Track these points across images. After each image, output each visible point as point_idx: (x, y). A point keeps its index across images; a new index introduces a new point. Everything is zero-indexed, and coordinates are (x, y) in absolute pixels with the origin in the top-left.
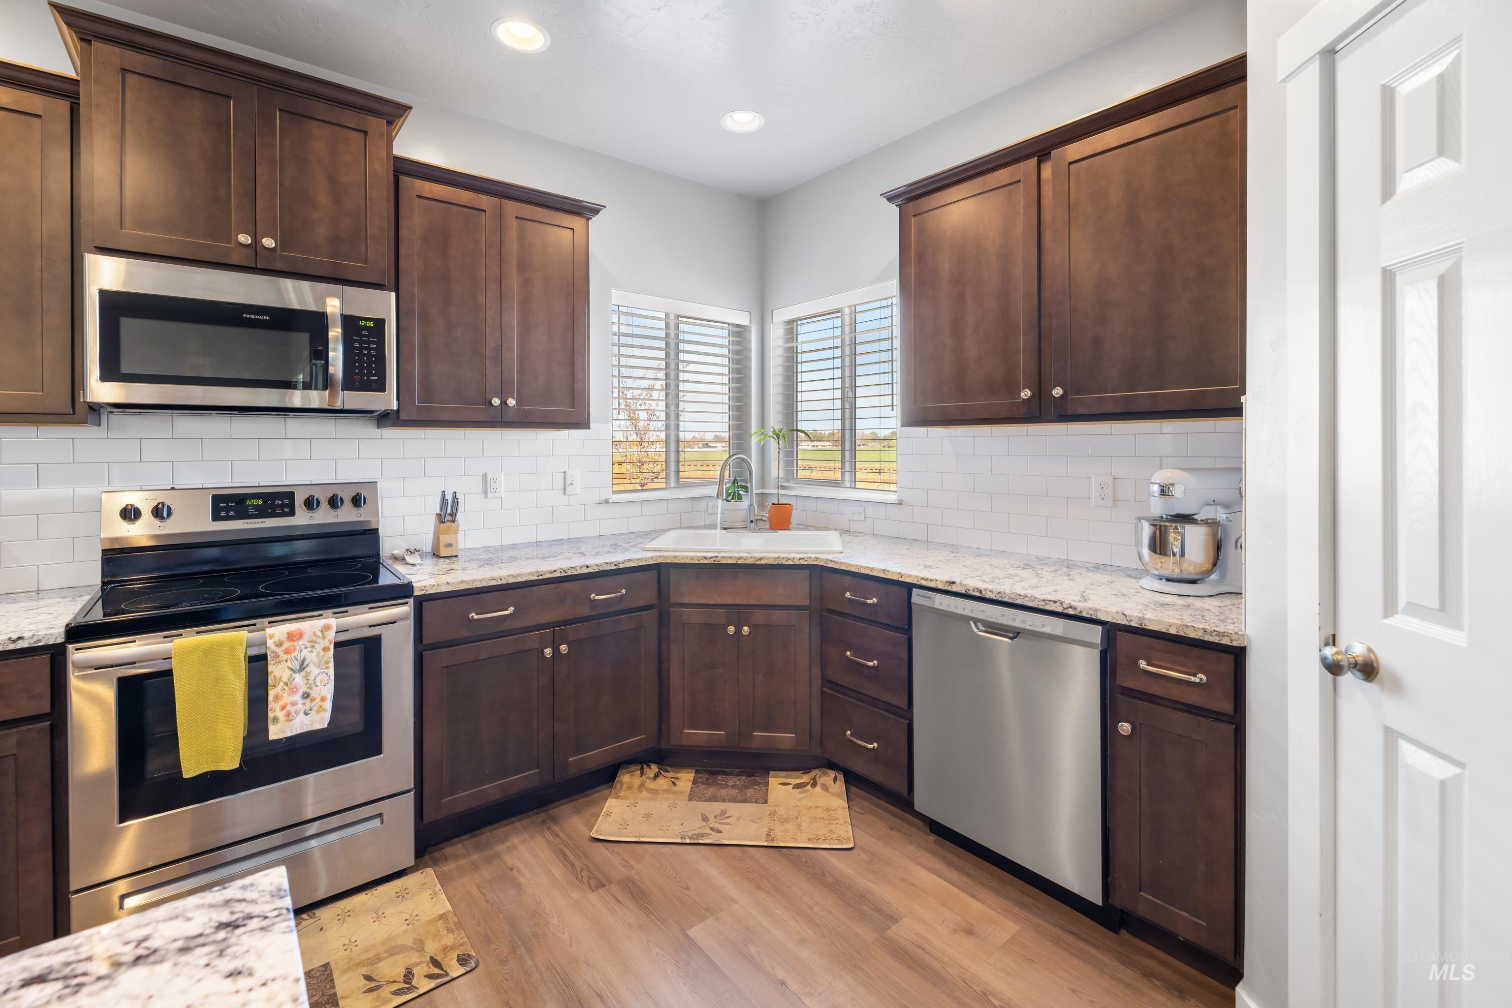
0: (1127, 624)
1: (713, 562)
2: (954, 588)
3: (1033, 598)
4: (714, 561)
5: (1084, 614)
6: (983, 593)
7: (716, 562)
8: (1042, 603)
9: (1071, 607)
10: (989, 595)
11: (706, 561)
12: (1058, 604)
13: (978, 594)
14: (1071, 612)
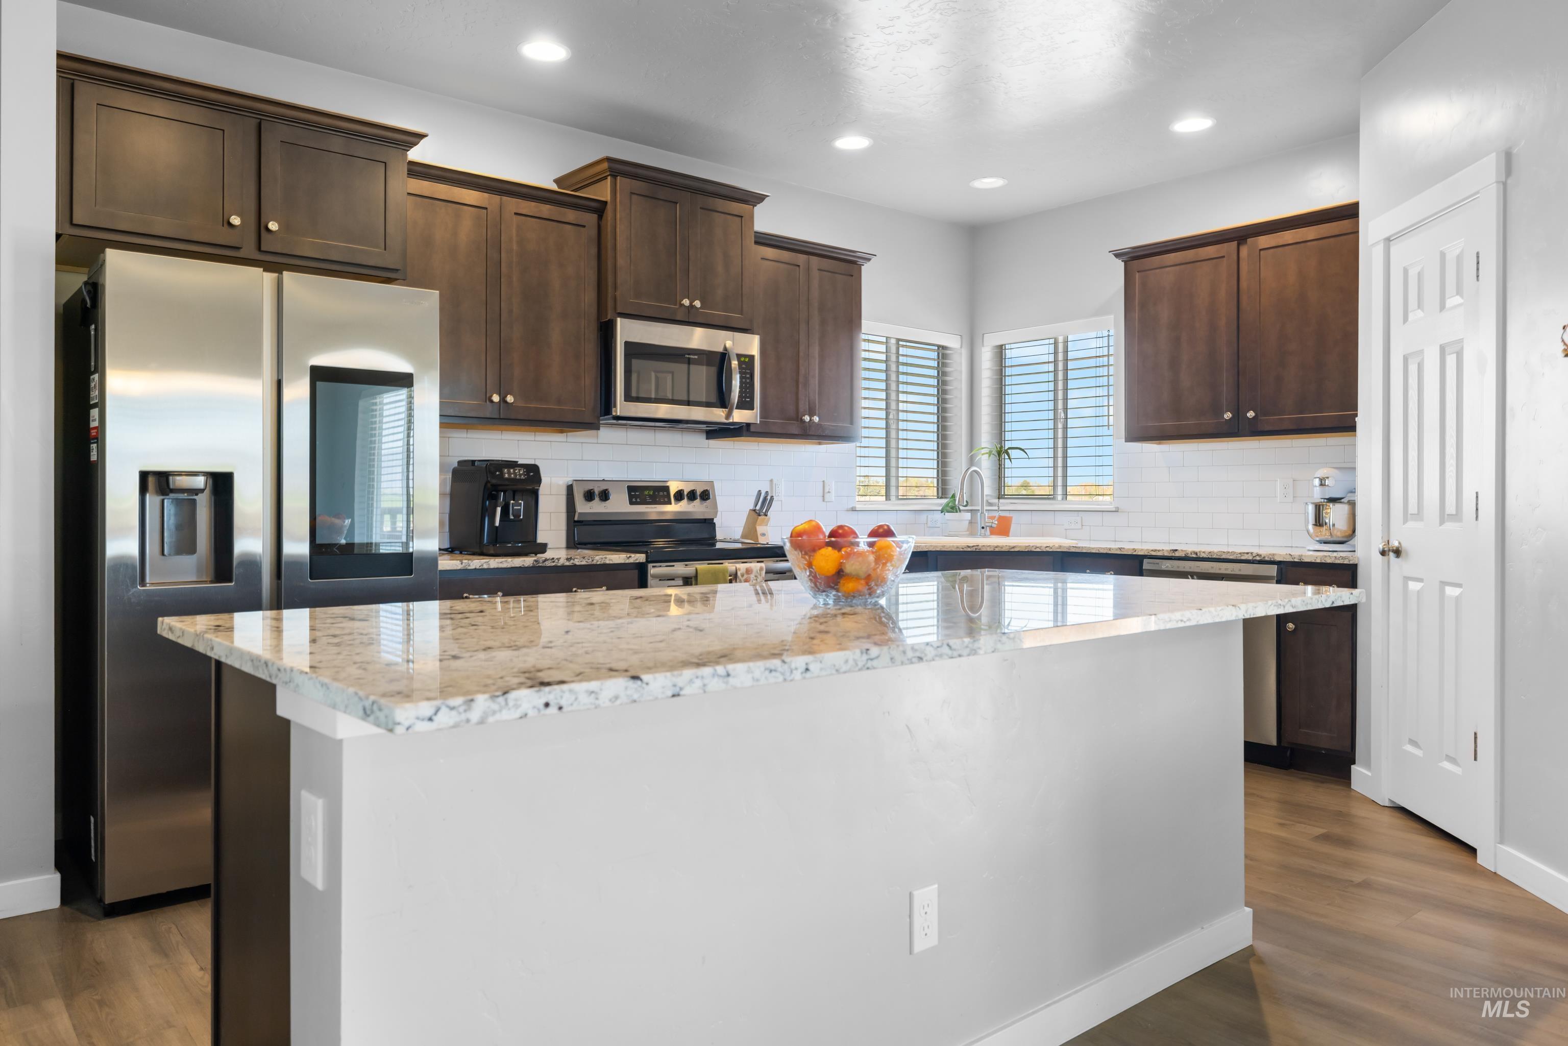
0: (1292, 560)
1: (974, 550)
2: (1177, 554)
3: (1233, 553)
4: (976, 549)
5: (1267, 559)
6: (1198, 554)
7: (977, 550)
8: (1239, 555)
9: (1258, 555)
10: (1203, 555)
11: (969, 550)
12: (1250, 554)
13: (1194, 556)
14: (1258, 558)
